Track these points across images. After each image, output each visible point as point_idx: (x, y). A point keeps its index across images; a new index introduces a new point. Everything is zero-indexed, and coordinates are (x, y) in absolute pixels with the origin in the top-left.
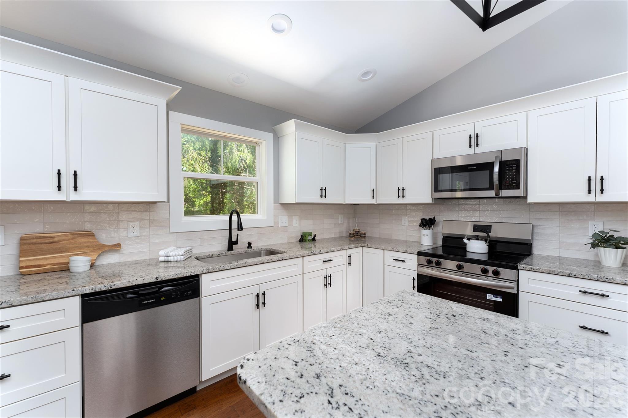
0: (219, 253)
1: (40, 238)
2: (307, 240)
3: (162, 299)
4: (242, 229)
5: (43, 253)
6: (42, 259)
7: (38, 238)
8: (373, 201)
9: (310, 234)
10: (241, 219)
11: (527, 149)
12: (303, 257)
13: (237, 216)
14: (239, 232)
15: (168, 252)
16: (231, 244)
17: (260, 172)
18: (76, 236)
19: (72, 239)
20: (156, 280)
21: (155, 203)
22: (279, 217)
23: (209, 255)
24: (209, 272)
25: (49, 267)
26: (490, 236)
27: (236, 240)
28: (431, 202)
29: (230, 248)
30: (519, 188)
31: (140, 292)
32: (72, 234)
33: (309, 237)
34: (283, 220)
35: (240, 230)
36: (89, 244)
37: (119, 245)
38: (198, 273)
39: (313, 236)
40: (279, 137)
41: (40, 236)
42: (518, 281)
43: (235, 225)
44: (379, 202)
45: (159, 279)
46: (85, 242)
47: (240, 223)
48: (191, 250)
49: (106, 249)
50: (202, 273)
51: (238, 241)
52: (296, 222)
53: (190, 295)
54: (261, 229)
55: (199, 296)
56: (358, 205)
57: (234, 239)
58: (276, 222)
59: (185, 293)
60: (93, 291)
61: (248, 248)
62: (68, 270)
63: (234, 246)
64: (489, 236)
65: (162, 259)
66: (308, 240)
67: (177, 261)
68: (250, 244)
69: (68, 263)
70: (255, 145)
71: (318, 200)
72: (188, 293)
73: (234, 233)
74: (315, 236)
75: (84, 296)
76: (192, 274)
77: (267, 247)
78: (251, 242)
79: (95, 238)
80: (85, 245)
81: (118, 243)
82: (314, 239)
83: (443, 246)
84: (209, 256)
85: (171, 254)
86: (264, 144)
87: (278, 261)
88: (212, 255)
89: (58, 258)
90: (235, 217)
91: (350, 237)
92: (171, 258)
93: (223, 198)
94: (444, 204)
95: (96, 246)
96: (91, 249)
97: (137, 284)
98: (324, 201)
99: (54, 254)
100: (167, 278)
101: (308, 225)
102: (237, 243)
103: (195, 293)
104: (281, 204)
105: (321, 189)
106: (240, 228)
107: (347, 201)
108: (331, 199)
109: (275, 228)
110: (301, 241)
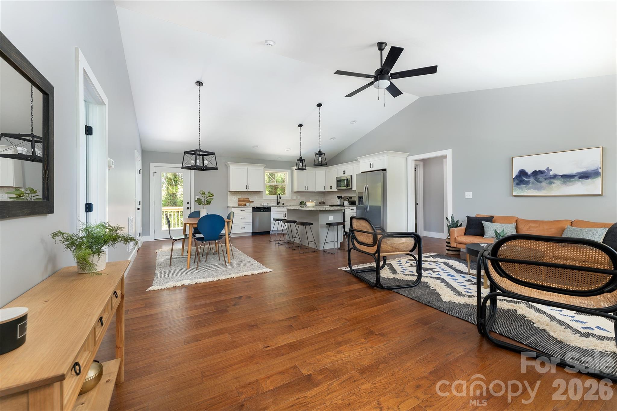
7: (241, 199)
8: (325, 191)
9: (303, 202)
11: (352, 176)
14: (280, 200)
16: (278, 203)
17: (286, 182)
18: (246, 199)
20: (263, 207)
21: (260, 191)
24: (273, 207)
25: (242, 205)
28: (337, 190)
29: (278, 204)
30: (350, 186)
31: (261, 209)
34: (294, 197)
43: (279, 198)
44: (327, 191)
48: (269, 203)
49: (251, 202)
50: (271, 207)
52: (299, 197)
54: (287, 200)
57: (279, 202)
58: (292, 198)
59: (268, 210)
61: (283, 205)
62: (247, 205)
65: (262, 205)
68: (283, 203)
71: (304, 190)
74: (305, 203)
77: (288, 205)
79: (249, 200)
85: (264, 204)
86: (287, 173)
88: (273, 205)
90: (279, 196)
91: (320, 204)
93: (275, 190)
96: (249, 202)
97: (260, 207)
98: (307, 191)
99: (243, 202)
100: (265, 207)
101: (303, 199)
102: (279, 203)
103: (270, 211)
104: (294, 192)
105: (306, 187)
106: (280, 198)
107: (316, 191)
108: (310, 190)
109: (291, 200)
110: (300, 204)
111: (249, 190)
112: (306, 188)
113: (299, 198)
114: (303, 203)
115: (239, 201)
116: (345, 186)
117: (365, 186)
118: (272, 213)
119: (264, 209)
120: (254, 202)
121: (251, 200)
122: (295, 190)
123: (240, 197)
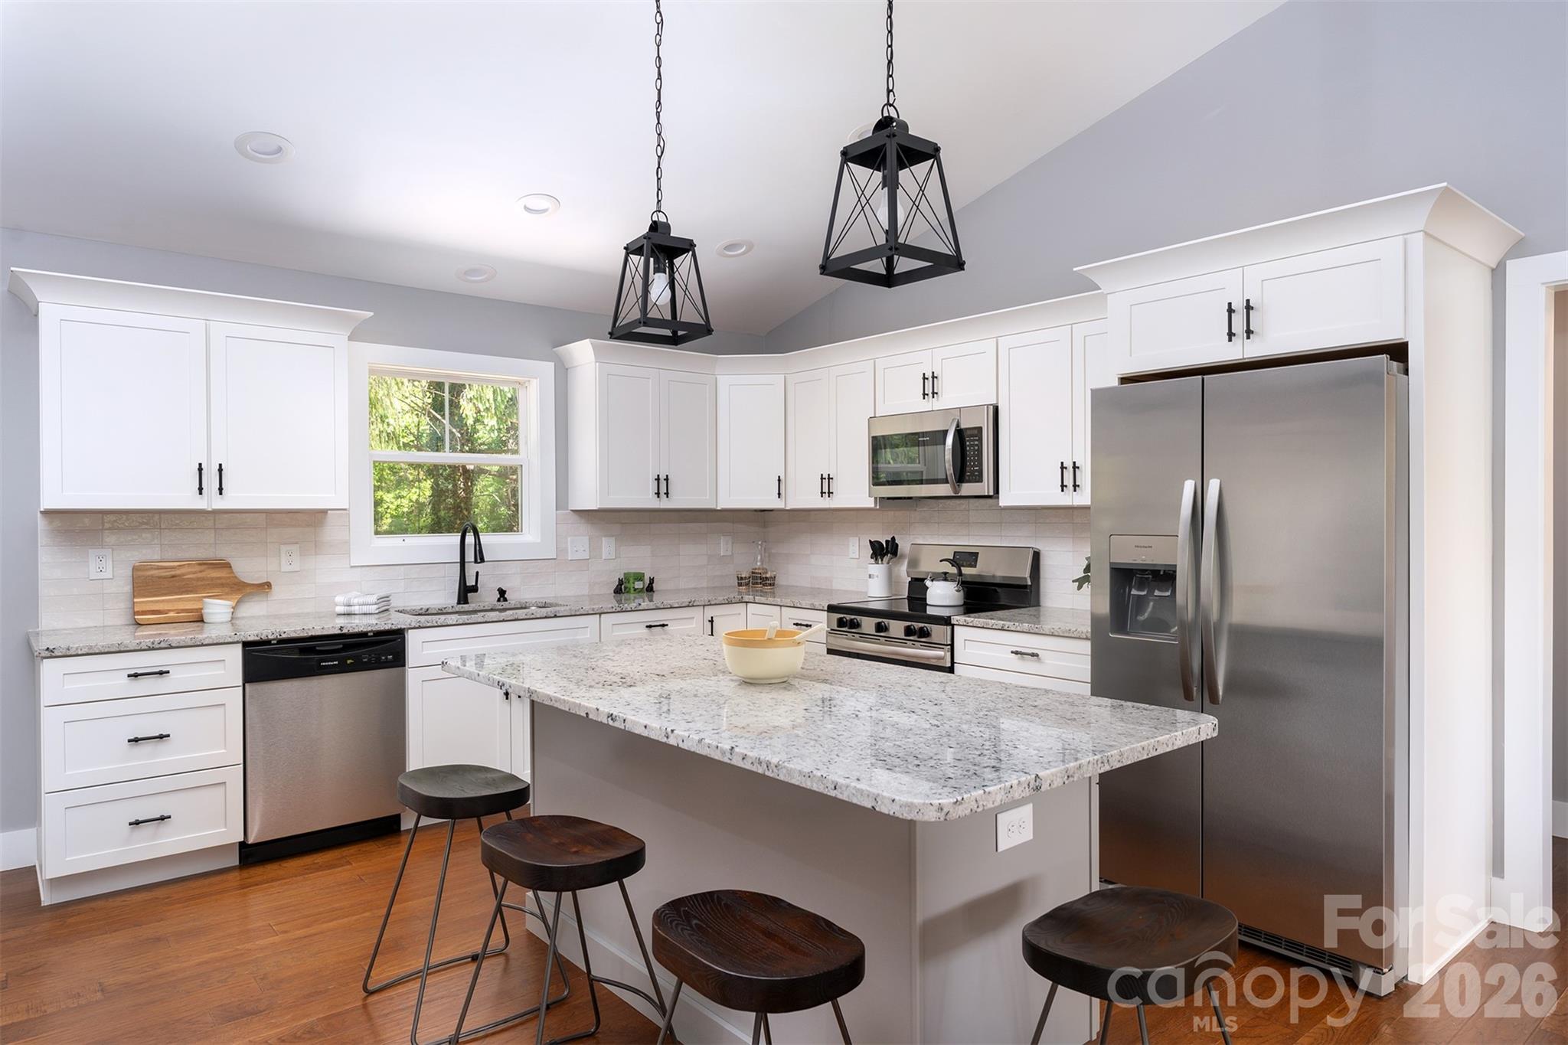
0: (440, 607)
1: (158, 569)
2: (632, 589)
3: (349, 662)
4: (482, 560)
5: (163, 592)
6: (163, 601)
7: (155, 569)
8: (778, 504)
9: (640, 577)
10: (482, 542)
11: (997, 407)
12: (600, 614)
13: (473, 537)
14: (479, 567)
15: (350, 599)
16: (466, 591)
17: (526, 443)
18: (206, 566)
19: (201, 572)
20: (339, 632)
22: (569, 539)
23: (421, 609)
24: (420, 627)
25: (171, 614)
26: (963, 572)
27: (474, 584)
28: (873, 506)
29: (463, 598)
30: (980, 480)
31: (318, 648)
32: (200, 564)
33: (636, 583)
34: (579, 544)
35: (479, 561)
36: (223, 581)
37: (268, 585)
38: (403, 627)
39: (647, 582)
40: (567, 369)
41: (158, 566)
42: (952, 645)
43: (470, 556)
44: (792, 507)
45: (345, 631)
46: (220, 578)
47: (478, 548)
48: (388, 597)
49: (248, 590)
50: (409, 626)
51: (478, 585)
52: (608, 546)
53: (390, 661)
54: (529, 563)
55: (404, 666)
56: (771, 512)
57: (471, 582)
58: (561, 550)
59: (383, 658)
60: (258, 638)
61: (499, 600)
62: (202, 621)
63: (469, 595)
64: (960, 574)
65: (340, 609)
66: (635, 590)
67: (365, 614)
68: (502, 592)
69: (202, 609)
70: (517, 386)
71: (649, 501)
72: (386, 658)
73: (472, 569)
74: (652, 581)
75: (246, 644)
76: (394, 627)
77: (538, 600)
78: (504, 589)
79: (233, 573)
80: (219, 581)
81: (265, 581)
82: (650, 589)
83: (909, 598)
84: (420, 612)
85: (356, 601)
86: (534, 387)
87: (546, 617)
88: (428, 610)
89: (186, 602)
90: (470, 539)
91: (740, 585)
92: (356, 609)
93: (468, 490)
94: (915, 510)
95: (235, 585)
96: (227, 590)
97: (313, 634)
98: (664, 504)
99: (176, 594)
100: (356, 630)
101: (639, 558)
102: (474, 589)
103: (398, 659)
104: (572, 511)
105: (658, 479)
106: (480, 557)
107: (724, 504)
108: (680, 499)
109: (558, 562)
110: (618, 591)
111: (219, 504)
112: (663, 487)
113: (613, 549)
114: (639, 585)
115: (144, 582)
116: (946, 481)
117: (1189, 487)
118: (414, 677)
119: (347, 647)
120: (278, 592)
121: (247, 569)
122: (588, 495)
123: (150, 552)
